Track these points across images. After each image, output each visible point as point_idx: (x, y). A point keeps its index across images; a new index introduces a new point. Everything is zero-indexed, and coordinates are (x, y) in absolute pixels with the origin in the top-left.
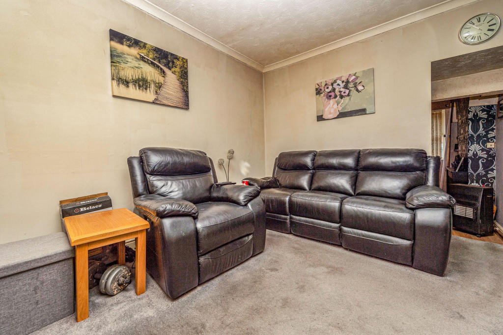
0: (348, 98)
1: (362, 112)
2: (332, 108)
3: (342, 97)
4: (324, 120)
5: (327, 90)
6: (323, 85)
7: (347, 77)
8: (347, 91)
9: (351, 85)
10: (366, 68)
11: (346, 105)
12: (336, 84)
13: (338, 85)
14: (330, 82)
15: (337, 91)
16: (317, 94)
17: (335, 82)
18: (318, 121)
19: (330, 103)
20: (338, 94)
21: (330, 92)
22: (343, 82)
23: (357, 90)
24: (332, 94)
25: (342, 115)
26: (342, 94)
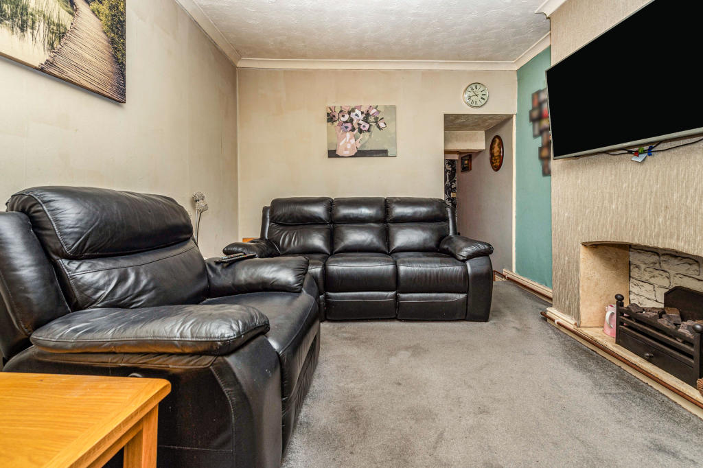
0: (367, 134)
1: (383, 153)
2: (348, 143)
3: (361, 131)
4: (338, 156)
5: (343, 119)
6: (338, 111)
7: (368, 109)
8: (367, 126)
9: (371, 119)
10: (388, 104)
11: (366, 142)
12: (354, 113)
13: (357, 115)
14: (346, 110)
15: (355, 122)
16: (328, 121)
17: (353, 110)
18: (329, 157)
19: (346, 137)
20: (356, 126)
21: (346, 122)
22: (362, 113)
23: (378, 127)
24: (349, 125)
25: (361, 154)
26: (362, 127)
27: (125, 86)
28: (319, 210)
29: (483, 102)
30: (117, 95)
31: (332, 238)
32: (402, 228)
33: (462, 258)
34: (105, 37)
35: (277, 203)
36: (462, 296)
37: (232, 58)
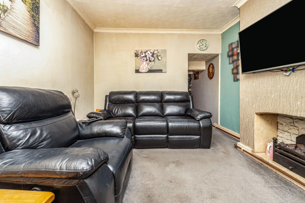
0: (153, 62)
1: (160, 71)
2: (144, 66)
3: (150, 61)
4: (140, 72)
5: (143, 56)
6: (140, 52)
7: (153, 51)
8: (153, 59)
9: (155, 56)
10: (163, 49)
11: (152, 66)
12: (147, 53)
13: (148, 54)
14: (144, 51)
15: (147, 57)
16: (135, 57)
17: (147, 52)
18: (136, 73)
19: (143, 64)
20: (148, 59)
21: (144, 57)
22: (151, 53)
23: (158, 59)
24: (145, 58)
25: (150, 71)
26: (151, 59)
27: (39, 38)
28: (131, 97)
29: (206, 48)
30: (36, 42)
31: (137, 110)
32: (169, 105)
33: (198, 119)
34: (29, 14)
35: (112, 94)
36: (198, 137)
37: (92, 28)
